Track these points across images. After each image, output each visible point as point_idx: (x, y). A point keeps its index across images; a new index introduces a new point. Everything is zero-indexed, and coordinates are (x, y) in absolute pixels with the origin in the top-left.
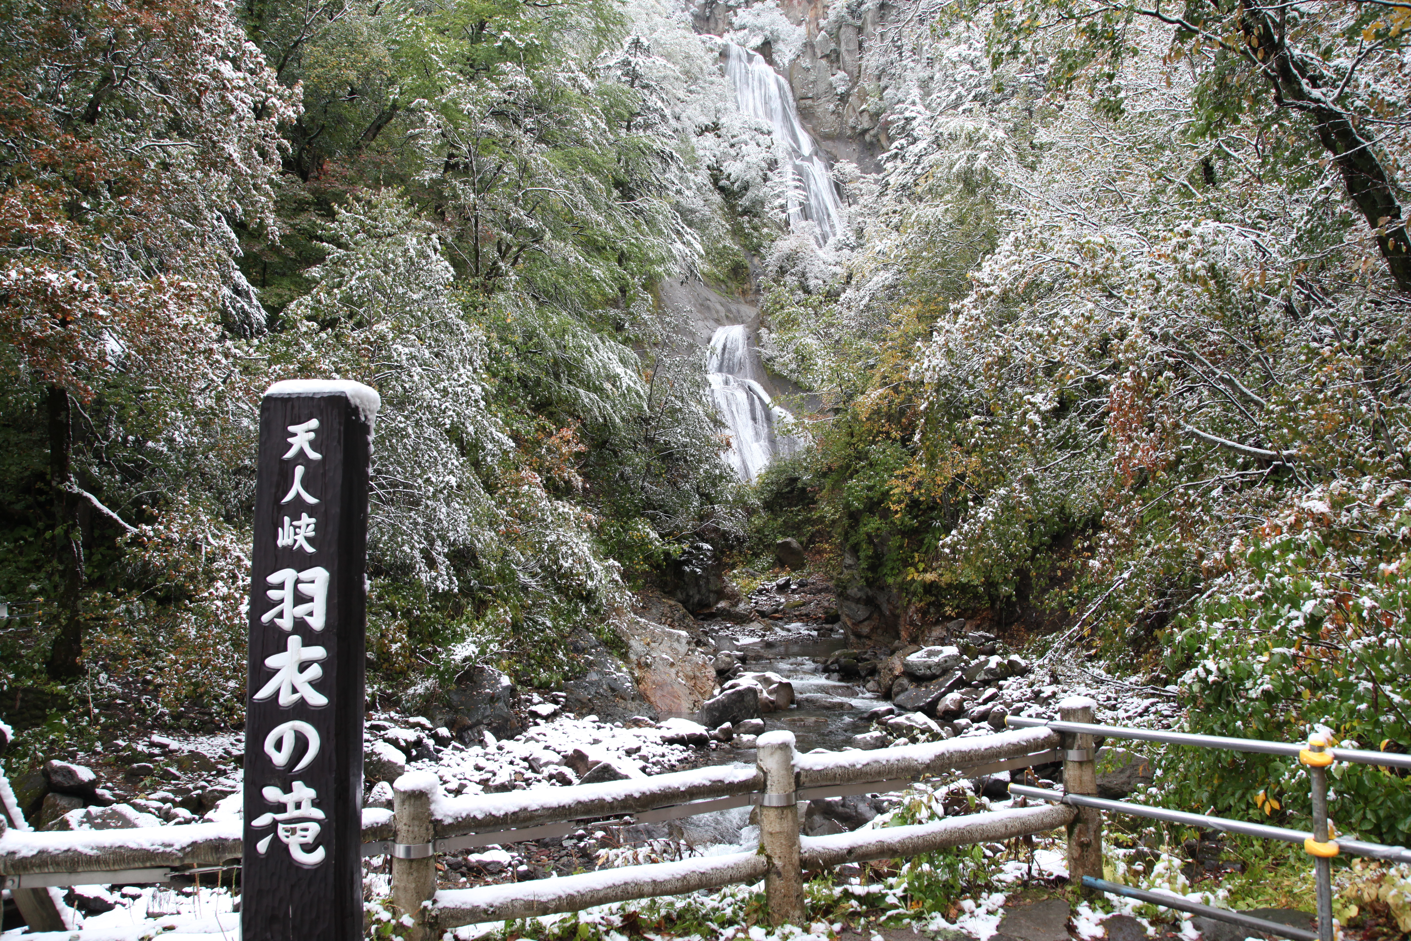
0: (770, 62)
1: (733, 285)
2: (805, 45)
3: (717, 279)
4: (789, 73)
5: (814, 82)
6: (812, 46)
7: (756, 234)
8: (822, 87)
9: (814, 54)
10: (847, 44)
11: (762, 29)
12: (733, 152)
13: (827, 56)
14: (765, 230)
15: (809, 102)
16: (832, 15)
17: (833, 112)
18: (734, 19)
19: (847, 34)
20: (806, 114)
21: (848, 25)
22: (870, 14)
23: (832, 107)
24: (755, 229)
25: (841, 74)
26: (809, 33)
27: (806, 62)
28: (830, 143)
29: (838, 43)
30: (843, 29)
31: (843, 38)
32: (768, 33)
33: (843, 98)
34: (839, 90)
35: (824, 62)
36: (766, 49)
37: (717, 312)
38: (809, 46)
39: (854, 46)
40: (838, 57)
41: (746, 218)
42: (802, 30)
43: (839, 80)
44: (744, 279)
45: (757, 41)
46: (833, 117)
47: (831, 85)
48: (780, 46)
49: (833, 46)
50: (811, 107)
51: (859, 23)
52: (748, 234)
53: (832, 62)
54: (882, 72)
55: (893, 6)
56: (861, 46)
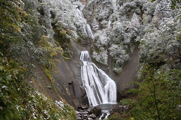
5: (86, 13)
6: (86, 8)
11: (78, 4)
16: (89, 3)
21: (91, 5)
22: (95, 3)
23: (89, 17)
27: (85, 10)
28: (89, 22)
29: (90, 7)
35: (88, 10)
36: (79, 7)
39: (92, 8)
41: (80, 32)
42: (84, 5)
44: (80, 42)
47: (89, 13)
50: (86, 16)
54: (98, 12)
55: (99, 2)
56: (94, 8)
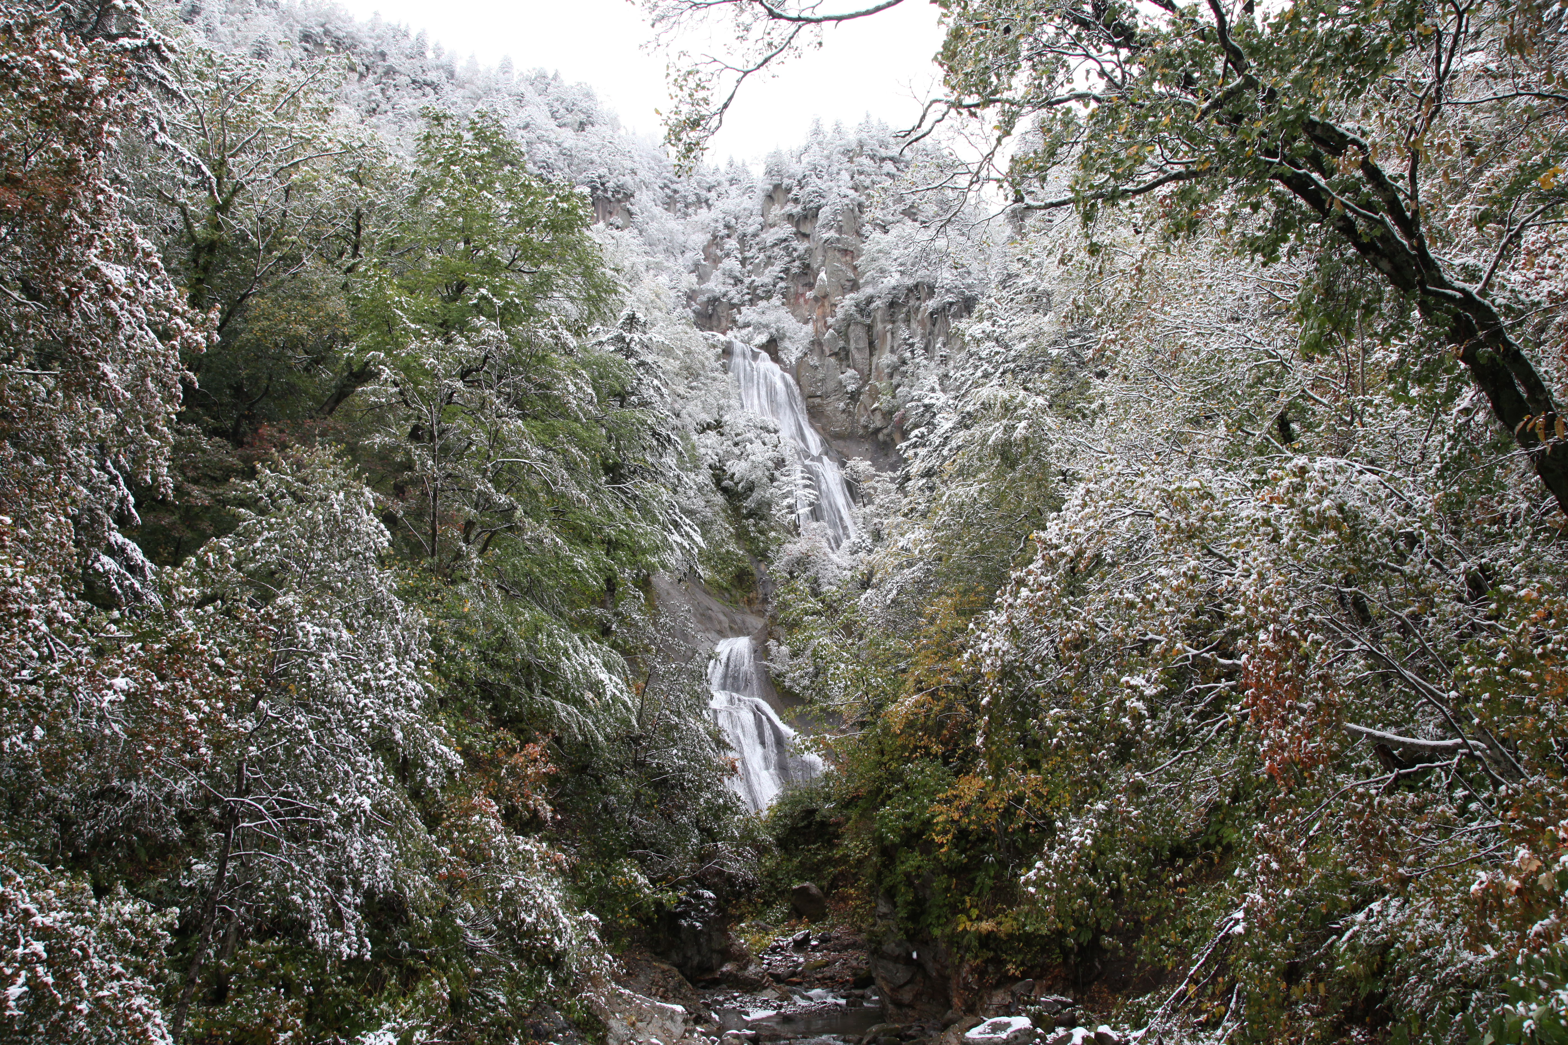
0: (776, 359)
1: (737, 593)
2: (813, 343)
3: (720, 587)
4: (796, 371)
5: (823, 380)
6: (820, 344)
7: (762, 538)
8: (831, 385)
9: (823, 351)
10: (856, 342)
11: (767, 326)
12: (737, 451)
13: (836, 354)
14: (773, 534)
15: (818, 400)
16: (840, 313)
17: (844, 411)
18: (738, 317)
19: (857, 333)
20: (815, 414)
21: (857, 323)
22: (880, 312)
23: (842, 405)
24: (762, 532)
25: (851, 372)
26: (817, 331)
27: (814, 360)
28: (841, 443)
29: (847, 341)
30: (852, 327)
31: (852, 336)
32: (773, 331)
33: (854, 397)
34: (849, 389)
35: (832, 360)
36: (772, 347)
37: (720, 622)
38: (816, 344)
39: (864, 344)
40: (847, 355)
41: (752, 521)
42: (809, 328)
43: (849, 377)
44: (749, 587)
45: (762, 338)
46: (844, 416)
47: (840, 383)
48: (787, 343)
49: (841, 343)
50: (819, 405)
51: (869, 321)
52: (754, 538)
53: (841, 360)
54: (894, 370)
55: (903, 305)
56: (871, 345)
